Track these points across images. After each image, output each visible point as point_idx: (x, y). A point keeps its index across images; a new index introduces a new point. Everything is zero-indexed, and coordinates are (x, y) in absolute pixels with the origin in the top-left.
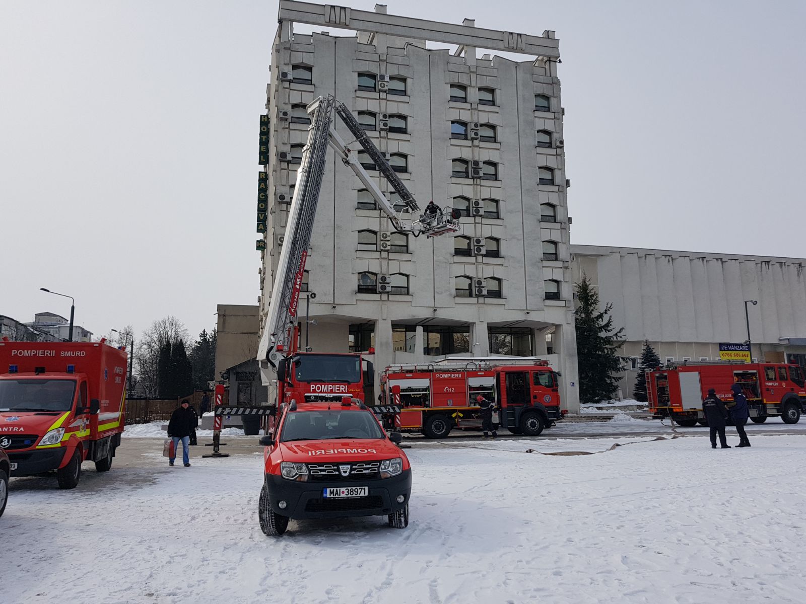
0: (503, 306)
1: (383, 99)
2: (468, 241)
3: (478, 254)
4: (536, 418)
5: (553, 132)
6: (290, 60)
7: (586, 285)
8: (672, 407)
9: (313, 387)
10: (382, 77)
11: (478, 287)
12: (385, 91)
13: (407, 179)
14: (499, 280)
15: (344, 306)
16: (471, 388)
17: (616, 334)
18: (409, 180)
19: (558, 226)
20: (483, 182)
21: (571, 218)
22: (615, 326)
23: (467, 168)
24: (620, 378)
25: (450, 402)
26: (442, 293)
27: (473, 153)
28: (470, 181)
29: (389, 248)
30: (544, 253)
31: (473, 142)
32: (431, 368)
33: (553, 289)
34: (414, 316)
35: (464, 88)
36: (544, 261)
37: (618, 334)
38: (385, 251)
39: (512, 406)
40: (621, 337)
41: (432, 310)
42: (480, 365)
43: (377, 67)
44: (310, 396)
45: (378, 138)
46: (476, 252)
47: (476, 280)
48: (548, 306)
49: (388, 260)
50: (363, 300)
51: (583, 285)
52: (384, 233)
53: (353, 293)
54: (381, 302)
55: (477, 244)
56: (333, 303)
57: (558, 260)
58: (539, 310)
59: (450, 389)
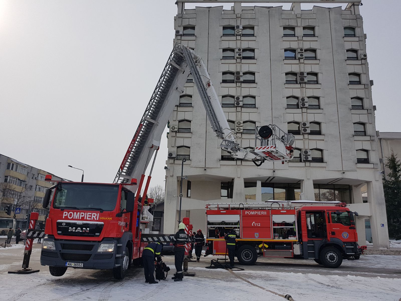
0: (325, 168)
1: (238, 40)
2: (298, 125)
3: (304, 133)
4: (334, 252)
5: (358, 50)
6: (182, 24)
7: (394, 158)
9: (66, 214)
10: (238, 27)
11: (305, 155)
12: (240, 35)
13: (255, 87)
14: (321, 150)
15: (212, 169)
16: (275, 224)
18: (256, 87)
19: (365, 112)
20: (307, 86)
21: (375, 106)
23: (297, 78)
25: (257, 235)
27: (300, 68)
28: (298, 86)
29: (242, 131)
30: (355, 131)
31: (299, 61)
32: (241, 206)
33: (363, 155)
34: (260, 175)
35: (293, 28)
36: (355, 137)
38: (239, 133)
39: (313, 240)
41: (272, 171)
42: (283, 205)
43: (235, 22)
44: (62, 223)
45: (235, 63)
46: (303, 132)
47: (304, 150)
48: (360, 168)
49: (241, 139)
50: (225, 165)
51: (391, 158)
52: (238, 121)
53: (218, 161)
54: (237, 166)
55: (304, 126)
56: (204, 167)
57: (366, 135)
58: (353, 171)
59: (257, 224)
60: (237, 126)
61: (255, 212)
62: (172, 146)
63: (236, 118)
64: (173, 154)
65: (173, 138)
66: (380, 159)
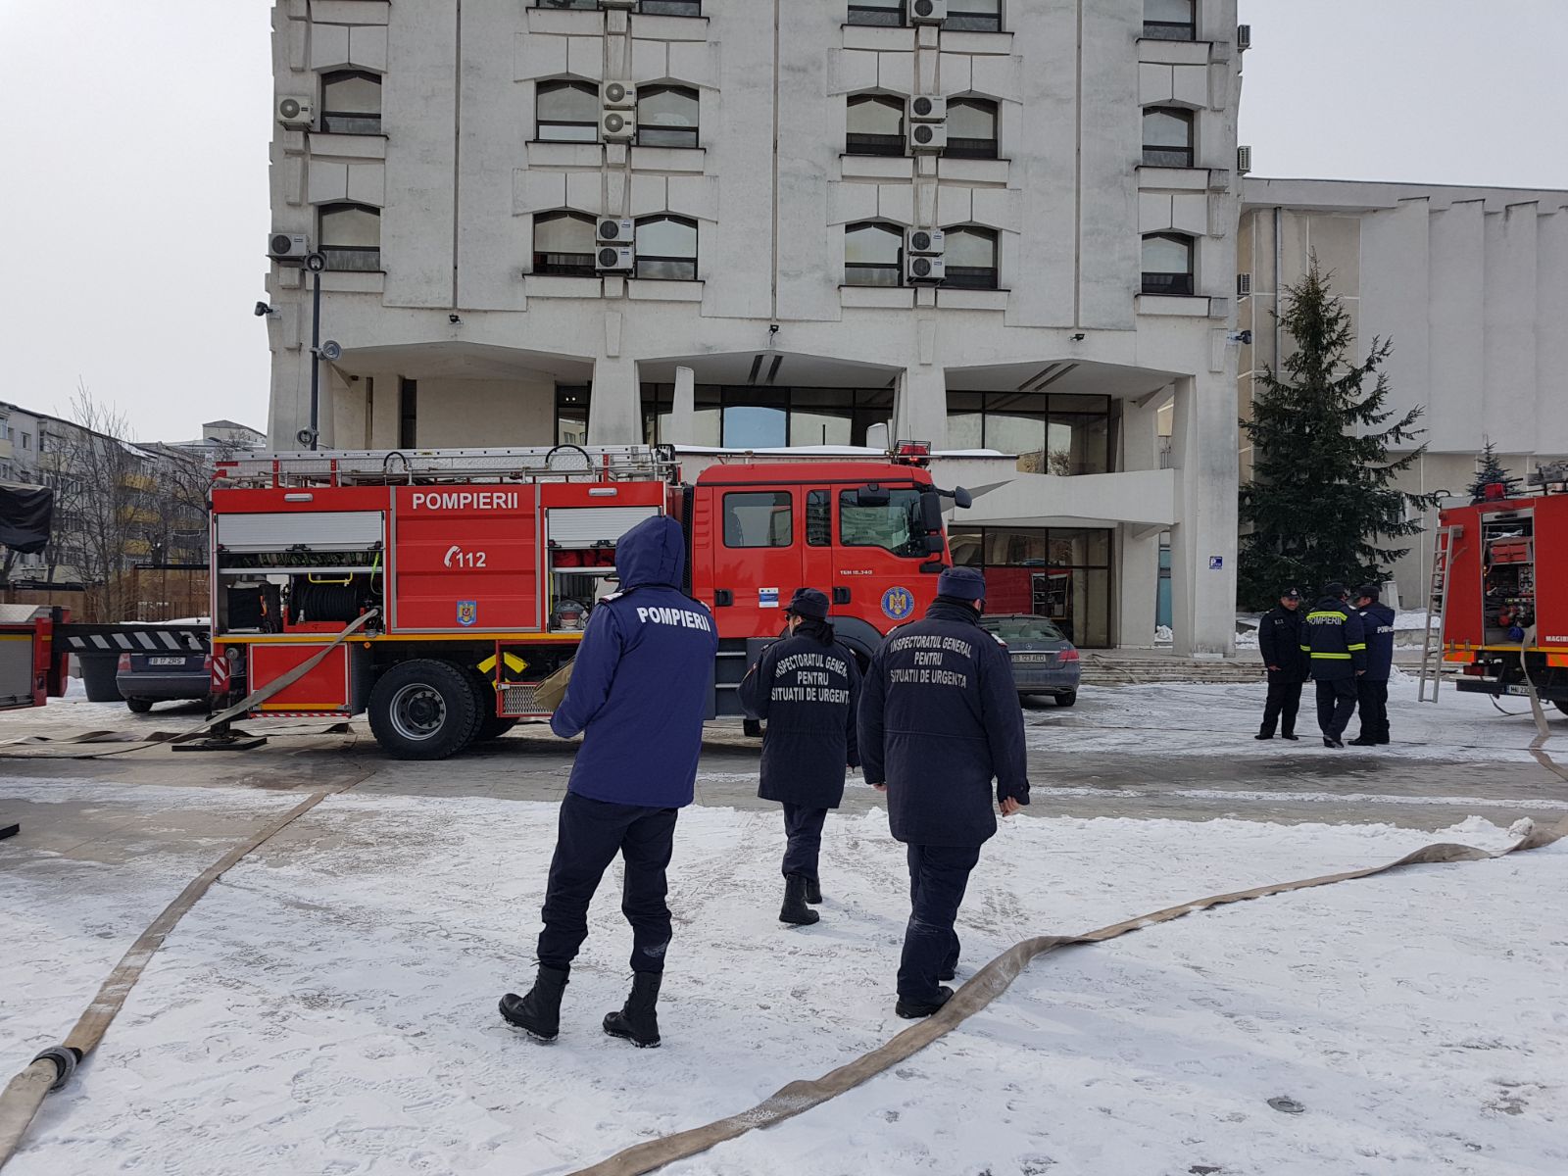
0: (1001, 314)
2: (898, 112)
3: (921, 149)
7: (1317, 292)
8: (1543, 649)
11: (916, 254)
14: (992, 234)
15: (489, 315)
16: (559, 555)
17: (1397, 428)
19: (1201, 53)
21: (1247, 28)
22: (1394, 407)
24: (1398, 553)
25: (467, 611)
26: (798, 275)
29: (629, 131)
30: (1145, 148)
32: (395, 469)
33: (1170, 260)
34: (709, 348)
36: (1143, 171)
37: (1403, 429)
38: (617, 141)
40: (1409, 436)
41: (764, 327)
46: (914, 142)
47: (911, 232)
48: (1150, 315)
49: (628, 171)
50: (548, 298)
51: (1308, 293)
52: (612, 82)
53: (517, 277)
54: (604, 303)
55: (919, 116)
56: (451, 306)
57: (1195, 166)
58: (1120, 330)
59: (470, 555)
60: (608, 108)
61: (462, 495)
62: (291, 199)
63: (606, 65)
64: (293, 243)
65: (294, 158)
66: (1239, 277)
